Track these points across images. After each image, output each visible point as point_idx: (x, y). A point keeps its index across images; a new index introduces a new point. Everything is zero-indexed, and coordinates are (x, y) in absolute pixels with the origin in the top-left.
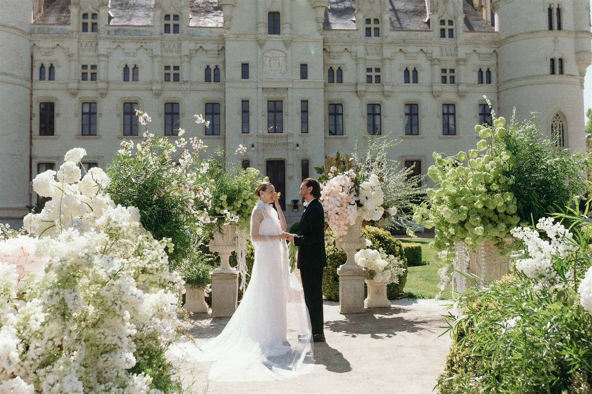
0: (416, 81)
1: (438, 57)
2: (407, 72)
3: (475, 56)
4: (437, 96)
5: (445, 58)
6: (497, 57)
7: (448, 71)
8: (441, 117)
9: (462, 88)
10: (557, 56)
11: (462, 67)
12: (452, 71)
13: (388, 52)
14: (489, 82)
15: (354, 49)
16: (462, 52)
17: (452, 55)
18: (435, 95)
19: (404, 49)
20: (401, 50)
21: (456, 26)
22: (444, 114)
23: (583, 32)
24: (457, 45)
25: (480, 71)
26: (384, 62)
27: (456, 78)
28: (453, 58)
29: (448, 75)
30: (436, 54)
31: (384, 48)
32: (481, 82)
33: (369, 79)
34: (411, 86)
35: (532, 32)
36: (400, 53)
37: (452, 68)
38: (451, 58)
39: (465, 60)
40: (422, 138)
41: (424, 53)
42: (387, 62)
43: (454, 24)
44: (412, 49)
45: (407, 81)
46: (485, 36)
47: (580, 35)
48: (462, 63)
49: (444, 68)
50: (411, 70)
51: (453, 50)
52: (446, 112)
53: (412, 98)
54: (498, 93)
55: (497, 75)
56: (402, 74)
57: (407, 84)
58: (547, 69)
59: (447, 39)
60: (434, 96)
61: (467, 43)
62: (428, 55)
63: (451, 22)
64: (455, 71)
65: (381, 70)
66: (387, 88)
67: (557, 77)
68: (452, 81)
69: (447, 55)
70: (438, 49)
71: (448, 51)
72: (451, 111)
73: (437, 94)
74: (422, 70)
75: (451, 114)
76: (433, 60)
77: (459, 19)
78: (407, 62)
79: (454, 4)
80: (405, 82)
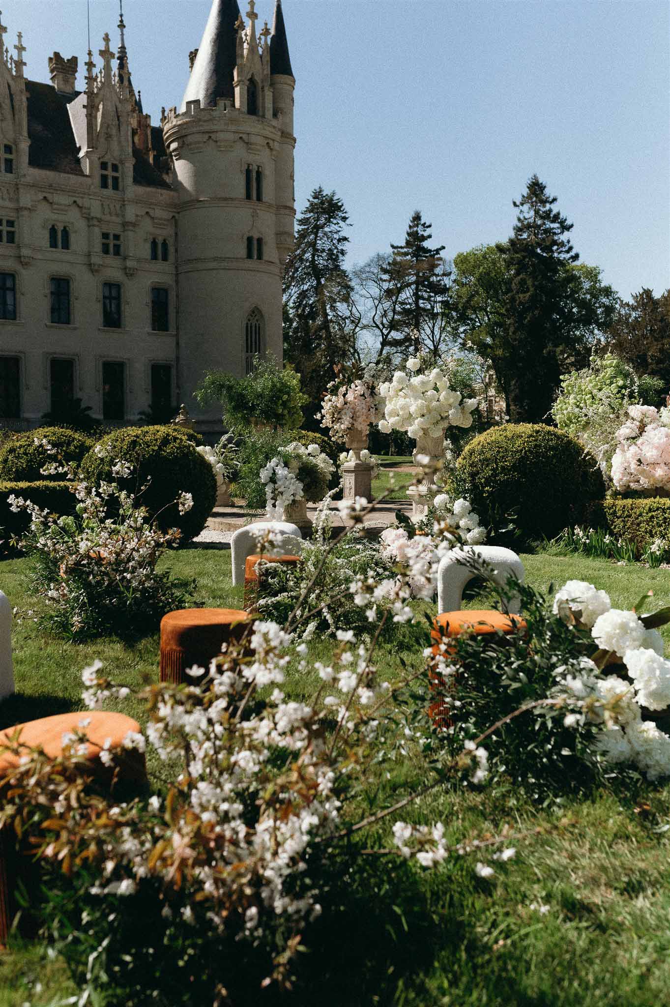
0: (66, 245)
1: (99, 216)
2: (53, 231)
3: (148, 220)
4: (97, 271)
5: (108, 218)
6: (176, 226)
7: (111, 237)
8: (102, 302)
9: (129, 264)
10: (256, 236)
11: (130, 233)
12: (117, 237)
13: (26, 199)
14: (165, 258)
16: (131, 213)
17: (117, 215)
18: (93, 269)
19: (49, 196)
20: (45, 198)
21: (123, 173)
22: (105, 297)
23: (286, 207)
24: (124, 201)
25: (154, 243)
26: (21, 213)
27: (122, 249)
28: (119, 220)
29: (112, 242)
30: (96, 211)
31: (21, 191)
32: (154, 257)
34: (59, 253)
35: (226, 199)
36: (44, 203)
37: (117, 232)
38: (114, 218)
39: (134, 225)
40: (75, 329)
41: (78, 206)
42: (26, 213)
43: (120, 168)
44: (63, 199)
45: (54, 245)
46: (161, 195)
47: (283, 211)
48: (131, 228)
49: (105, 231)
50: (60, 228)
51: (118, 207)
52: (107, 294)
53: (61, 269)
54: (177, 275)
55: (176, 251)
56: (46, 234)
57: (54, 249)
58: (242, 251)
59: (109, 192)
60: (92, 271)
61: (137, 201)
62: (84, 211)
63: (115, 168)
64: (122, 238)
65: (16, 223)
66: (25, 252)
67: (253, 264)
68: (117, 253)
69: (110, 214)
70: (98, 202)
71: (112, 206)
72: (114, 293)
73: (96, 267)
74: (76, 232)
75: (115, 298)
76: (93, 218)
77: (127, 165)
78: (55, 217)
79: (120, 142)
80: (51, 246)
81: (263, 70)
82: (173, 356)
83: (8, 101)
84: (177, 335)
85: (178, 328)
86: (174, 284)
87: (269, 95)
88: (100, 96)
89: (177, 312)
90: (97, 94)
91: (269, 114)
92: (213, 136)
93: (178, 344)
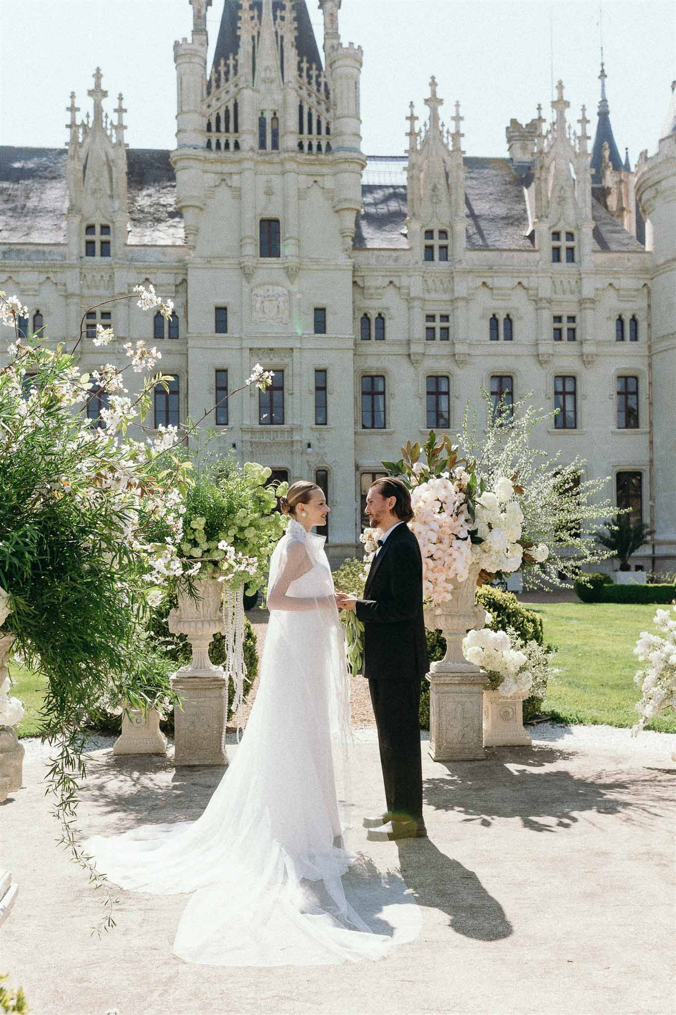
0: (509, 336)
1: (548, 295)
2: (494, 320)
3: (612, 292)
4: (546, 362)
5: (559, 297)
6: (649, 295)
7: (565, 319)
8: (553, 398)
9: (588, 349)
11: (590, 313)
12: (572, 319)
15: (404, 281)
16: (589, 288)
17: (572, 292)
18: (541, 360)
19: (489, 281)
20: (484, 283)
21: (579, 241)
22: (556, 393)
24: (580, 275)
25: (620, 320)
26: (456, 305)
27: (578, 332)
28: (574, 298)
29: (565, 325)
30: (545, 291)
31: (456, 279)
32: (621, 337)
33: (430, 333)
34: (502, 345)
36: (483, 290)
37: (572, 314)
38: (569, 297)
39: (593, 301)
41: (524, 288)
42: (461, 304)
43: (576, 237)
44: (502, 282)
45: (494, 336)
46: (629, 260)
48: (591, 305)
49: (557, 313)
50: (501, 318)
51: (573, 283)
52: (560, 389)
53: (502, 365)
54: (650, 357)
55: (649, 325)
56: (486, 326)
57: (494, 342)
59: (564, 265)
60: (540, 362)
61: (598, 270)
62: (531, 292)
63: (570, 236)
64: (578, 320)
65: (451, 317)
66: (460, 348)
68: (572, 337)
69: (564, 292)
70: (548, 281)
71: (566, 284)
72: (569, 388)
73: (546, 358)
74: (520, 318)
75: (570, 393)
76: (540, 300)
77: (584, 230)
78: (495, 304)
79: (575, 204)
80: (491, 339)
83: (443, 181)
84: (651, 432)
85: (651, 423)
88: (552, 155)
89: (651, 404)
90: (549, 152)
93: (651, 442)
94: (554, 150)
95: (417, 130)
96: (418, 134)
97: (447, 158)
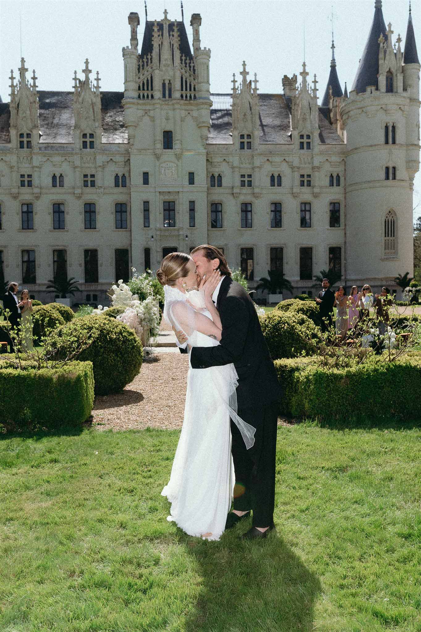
0: (280, 185)
1: (298, 165)
2: (272, 177)
3: (328, 164)
4: (297, 196)
5: (303, 166)
6: (345, 165)
7: (306, 176)
8: (300, 213)
9: (316, 190)
10: (391, 165)
11: (317, 174)
12: (309, 176)
15: (231, 159)
16: (317, 161)
17: (309, 163)
18: (295, 196)
19: (270, 159)
20: (268, 160)
21: (312, 139)
22: (301, 211)
23: (414, 145)
24: (313, 155)
25: (332, 176)
26: (255, 170)
27: (312, 182)
28: (310, 166)
29: (306, 179)
30: (296, 163)
31: (255, 158)
32: (332, 184)
33: (243, 184)
34: (276, 189)
35: (372, 146)
36: (267, 163)
37: (309, 173)
38: (307, 165)
39: (318, 168)
40: (284, 230)
41: (287, 162)
42: (257, 169)
43: (311, 137)
44: (277, 159)
45: (273, 185)
46: (335, 148)
47: (411, 148)
48: (317, 170)
49: (302, 174)
50: (276, 175)
51: (310, 159)
52: (303, 209)
53: (276, 198)
54: (345, 193)
55: (345, 179)
56: (269, 179)
57: (273, 187)
58: (383, 175)
59: (305, 151)
60: (294, 197)
61: (321, 153)
62: (290, 164)
63: (308, 137)
64: (311, 176)
65: (252, 176)
66: (257, 190)
67: (390, 182)
68: (309, 184)
69: (305, 164)
70: (298, 158)
71: (306, 160)
72: (308, 208)
73: (296, 194)
74: (285, 176)
75: (308, 211)
76: (294, 167)
77: (315, 134)
78: (273, 169)
79: (311, 121)
80: (271, 186)
81: (397, 64)
82: (344, 242)
83: (249, 111)
84: (345, 229)
85: (345, 225)
86: (343, 199)
87: (400, 78)
88: (300, 98)
89: (345, 216)
91: (400, 89)
92: (364, 109)
93: (345, 234)
94: (301, 96)
95: (236, 87)
96: (237, 89)
97: (251, 100)
